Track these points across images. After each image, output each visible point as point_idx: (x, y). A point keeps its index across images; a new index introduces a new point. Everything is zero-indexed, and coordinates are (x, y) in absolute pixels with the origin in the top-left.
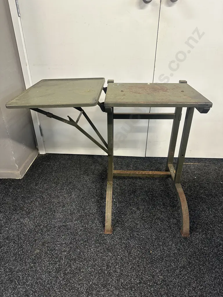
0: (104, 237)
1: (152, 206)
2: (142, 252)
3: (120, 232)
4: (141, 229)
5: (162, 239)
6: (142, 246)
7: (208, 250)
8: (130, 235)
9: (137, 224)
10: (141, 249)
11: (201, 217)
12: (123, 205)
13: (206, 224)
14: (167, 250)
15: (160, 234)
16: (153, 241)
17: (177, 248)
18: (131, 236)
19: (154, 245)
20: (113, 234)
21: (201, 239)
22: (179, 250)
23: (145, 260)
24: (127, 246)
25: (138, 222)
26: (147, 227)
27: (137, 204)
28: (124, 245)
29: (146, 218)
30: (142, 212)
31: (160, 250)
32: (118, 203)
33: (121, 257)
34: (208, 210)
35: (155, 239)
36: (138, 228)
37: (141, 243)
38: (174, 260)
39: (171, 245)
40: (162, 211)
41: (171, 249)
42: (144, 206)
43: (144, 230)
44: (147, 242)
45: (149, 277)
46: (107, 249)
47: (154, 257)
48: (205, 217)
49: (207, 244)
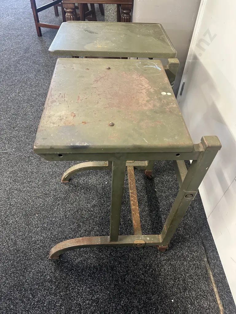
0: (59, 177)
1: (99, 222)
2: (38, 207)
3: (62, 189)
4: (65, 207)
5: (51, 227)
6: (45, 208)
7: (29, 277)
8: (59, 197)
9: (71, 204)
10: (42, 207)
11: (80, 284)
12: (100, 191)
13: (67, 287)
14: (36, 230)
15: (57, 226)
16: (50, 218)
17: (37, 240)
18: (57, 198)
19: (44, 218)
20: (61, 183)
21: (45, 273)
22: (35, 243)
23: (30, 209)
24: (46, 195)
25: (75, 205)
26: (67, 214)
27: (102, 205)
28: (48, 192)
29: (80, 213)
30: (89, 210)
31: (38, 224)
32: (103, 187)
33: (36, 191)
34: (92, 299)
35: (51, 221)
36: (66, 204)
37: (48, 207)
38: (25, 235)
39: (41, 236)
40: (90, 232)
41: (37, 234)
42: (99, 213)
43: (64, 210)
44: (49, 212)
45: (14, 212)
46: (46, 180)
47: (31, 217)
48: (79, 290)
49: (37, 278)
